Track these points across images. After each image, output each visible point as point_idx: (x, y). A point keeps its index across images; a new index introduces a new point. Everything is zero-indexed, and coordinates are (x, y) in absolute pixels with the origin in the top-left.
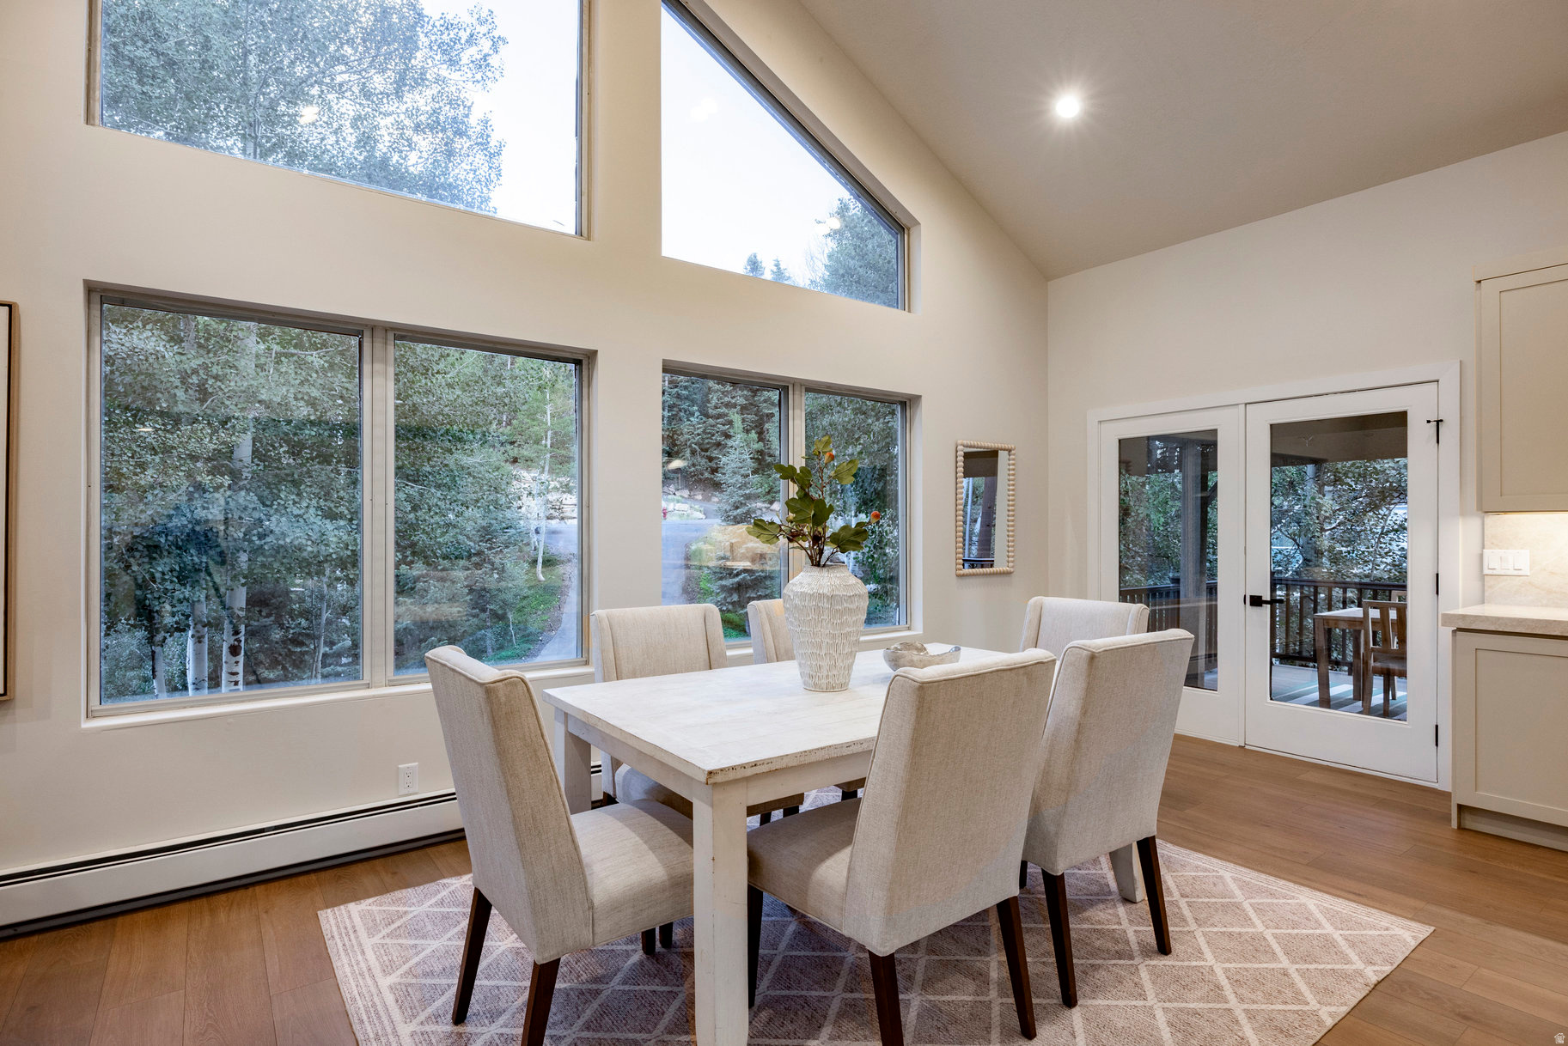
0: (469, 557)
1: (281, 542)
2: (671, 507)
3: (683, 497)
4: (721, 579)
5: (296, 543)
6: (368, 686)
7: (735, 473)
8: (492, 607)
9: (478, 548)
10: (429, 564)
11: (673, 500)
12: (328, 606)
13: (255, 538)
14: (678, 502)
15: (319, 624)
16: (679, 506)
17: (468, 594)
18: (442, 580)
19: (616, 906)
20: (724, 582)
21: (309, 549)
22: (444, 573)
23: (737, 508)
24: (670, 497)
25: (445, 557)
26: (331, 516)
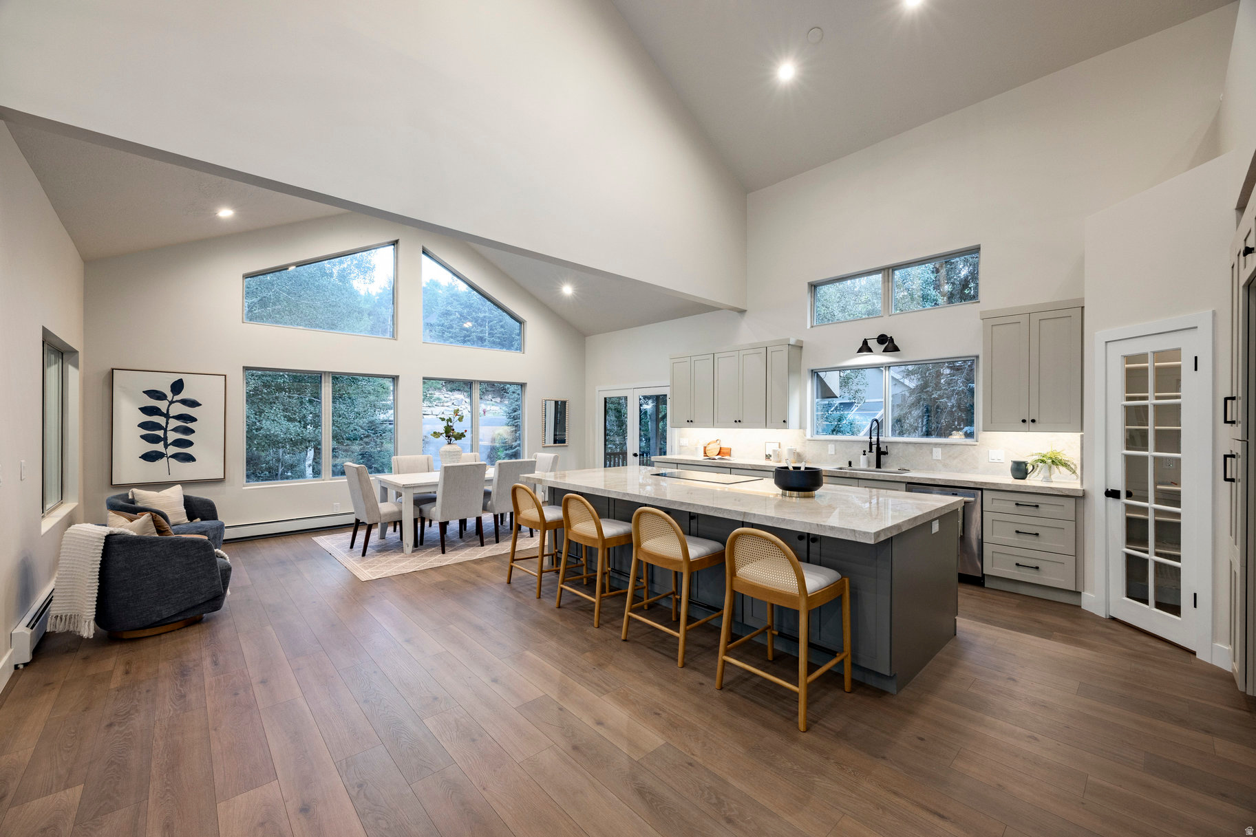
0: (361, 439)
1: (268, 433)
2: (488, 408)
3: (497, 402)
4: (506, 450)
5: (276, 433)
6: (323, 480)
7: (514, 392)
8: (375, 466)
9: (367, 433)
10: (339, 443)
11: (490, 404)
12: (282, 465)
13: (254, 431)
14: (493, 405)
15: (277, 474)
16: (493, 408)
17: (361, 459)
18: (346, 451)
19: (386, 515)
20: (507, 452)
21: (282, 436)
22: (348, 447)
23: (515, 411)
24: (488, 402)
25: (348, 439)
26: (290, 420)
